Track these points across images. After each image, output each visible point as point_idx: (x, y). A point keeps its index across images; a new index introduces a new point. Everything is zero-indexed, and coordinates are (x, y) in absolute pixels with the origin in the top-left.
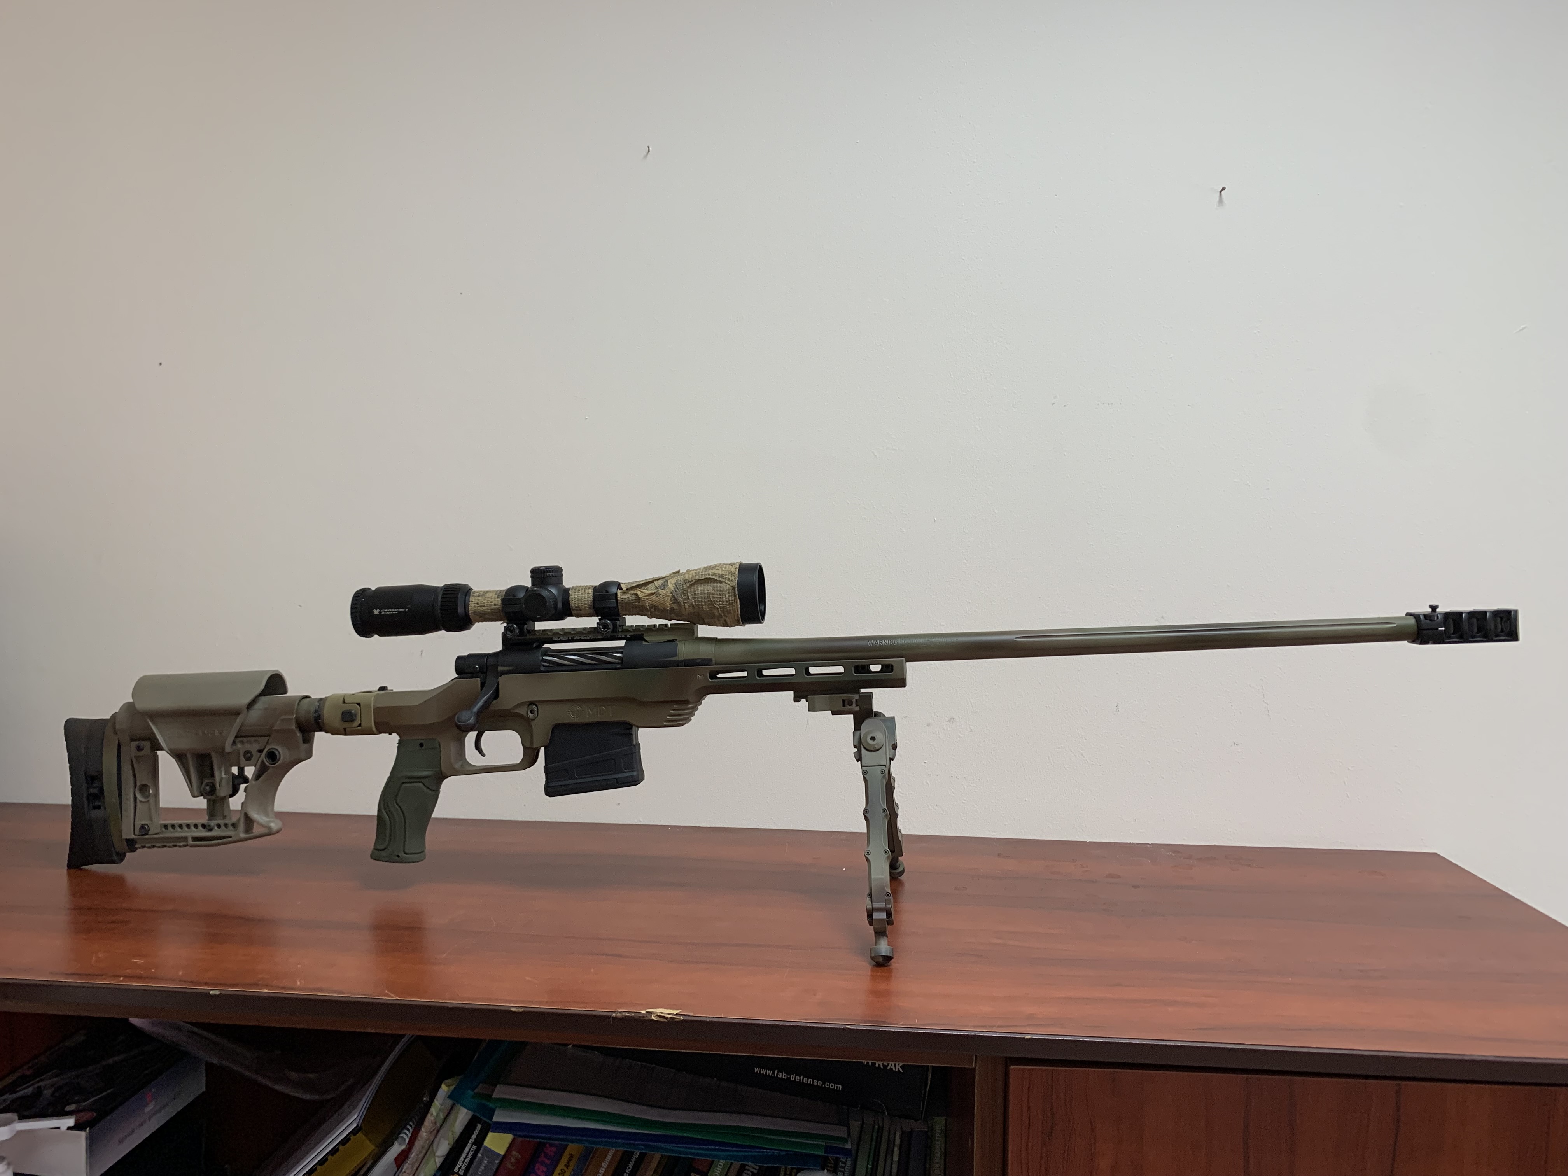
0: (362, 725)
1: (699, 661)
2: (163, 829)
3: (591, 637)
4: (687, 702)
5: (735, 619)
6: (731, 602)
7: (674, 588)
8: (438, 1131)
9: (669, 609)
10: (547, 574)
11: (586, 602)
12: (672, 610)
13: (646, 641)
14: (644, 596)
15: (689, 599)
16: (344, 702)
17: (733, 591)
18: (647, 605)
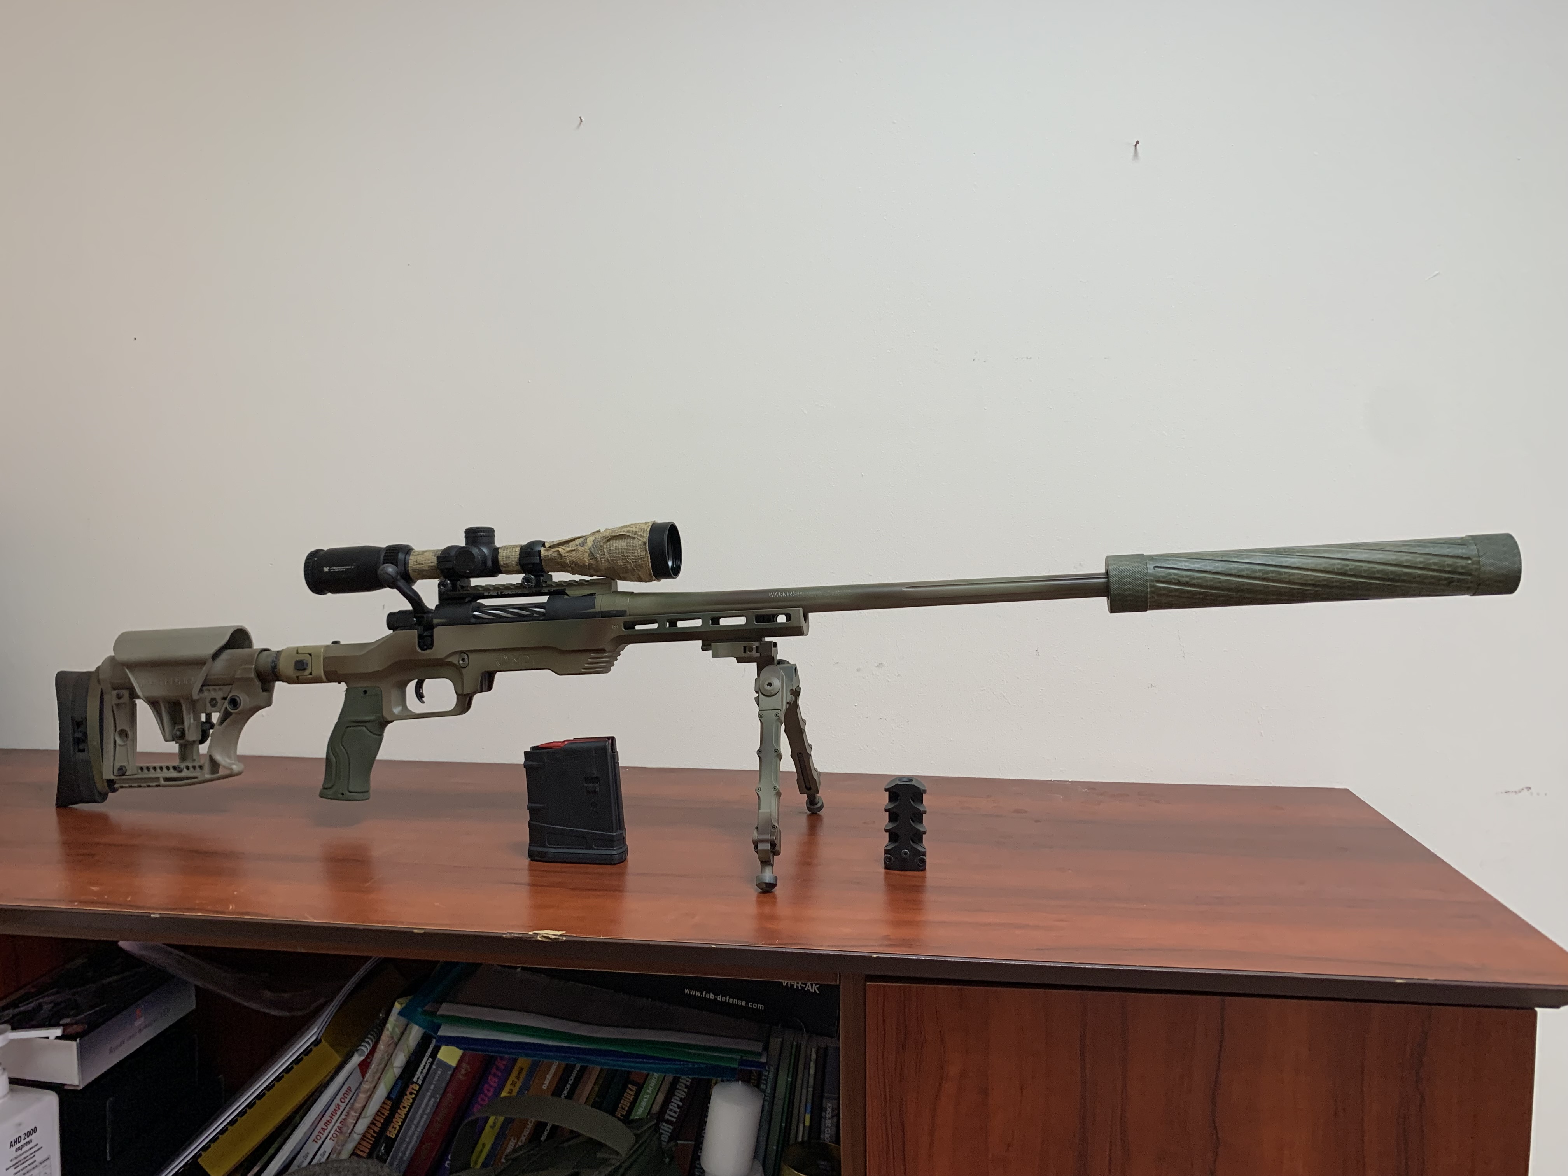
0: (313, 673)
1: (614, 612)
2: (139, 771)
3: (519, 592)
4: (603, 651)
5: (647, 573)
6: (642, 556)
7: (593, 545)
8: (396, 1045)
9: (587, 564)
10: (479, 534)
11: (513, 559)
12: (590, 565)
13: (568, 596)
14: (565, 553)
15: (605, 555)
16: (297, 653)
17: (644, 546)
18: (568, 561)
